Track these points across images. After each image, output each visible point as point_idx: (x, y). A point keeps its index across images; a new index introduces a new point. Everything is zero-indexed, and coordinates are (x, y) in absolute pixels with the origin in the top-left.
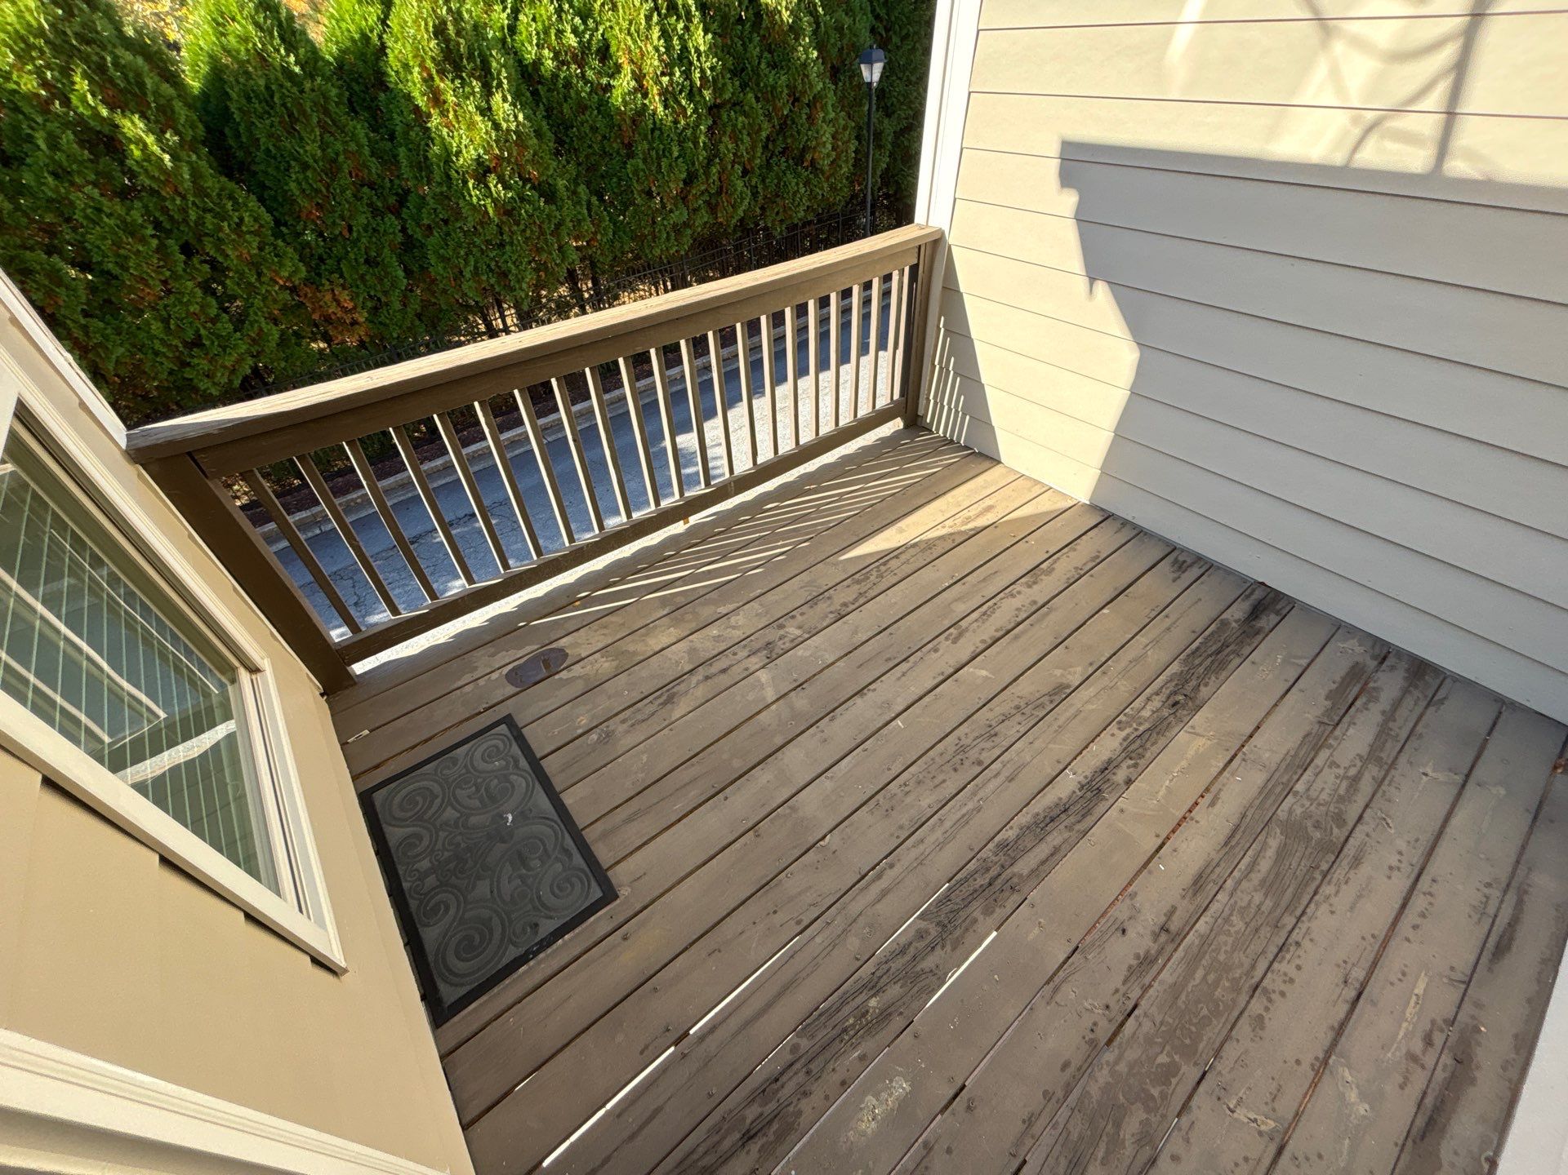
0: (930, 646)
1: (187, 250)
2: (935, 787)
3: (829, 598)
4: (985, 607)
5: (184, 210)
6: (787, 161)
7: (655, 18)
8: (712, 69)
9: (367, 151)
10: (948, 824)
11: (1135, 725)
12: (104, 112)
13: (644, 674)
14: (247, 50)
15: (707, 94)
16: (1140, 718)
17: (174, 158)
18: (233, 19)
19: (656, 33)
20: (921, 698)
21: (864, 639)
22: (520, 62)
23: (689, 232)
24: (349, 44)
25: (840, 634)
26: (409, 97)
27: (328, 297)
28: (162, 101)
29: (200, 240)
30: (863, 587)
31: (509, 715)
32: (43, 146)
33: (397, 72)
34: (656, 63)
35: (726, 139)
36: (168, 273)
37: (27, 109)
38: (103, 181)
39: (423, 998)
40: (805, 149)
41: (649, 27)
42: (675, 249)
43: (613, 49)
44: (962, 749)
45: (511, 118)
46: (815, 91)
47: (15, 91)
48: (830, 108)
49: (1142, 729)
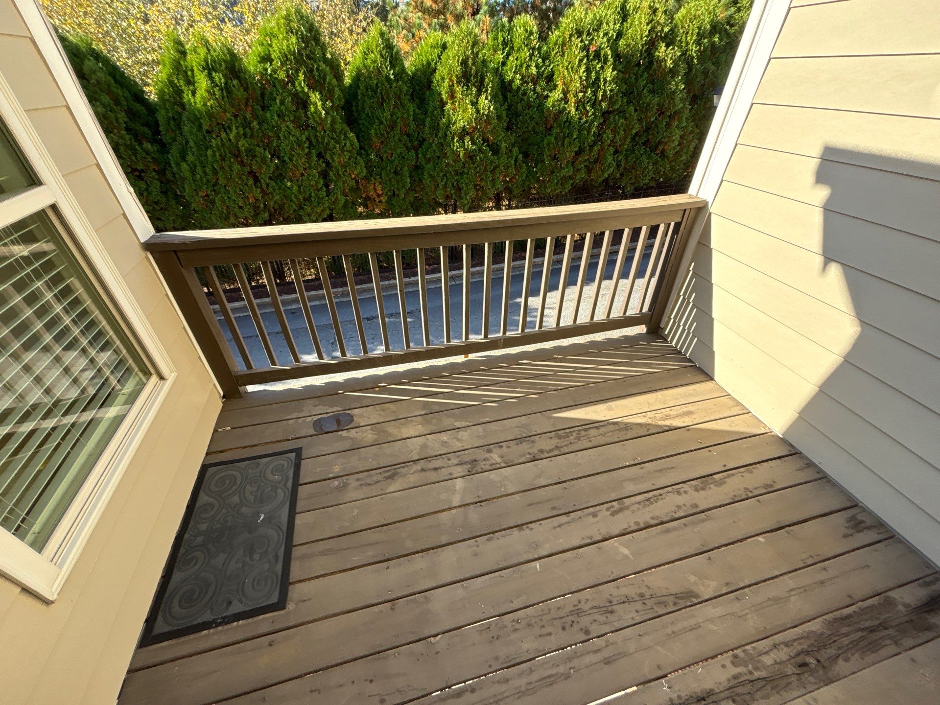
0: (592, 510)
1: (320, 155)
2: (540, 636)
3: (533, 442)
4: (651, 494)
5: (323, 138)
6: (645, 149)
7: (585, 61)
8: (611, 91)
9: (411, 118)
10: (535, 677)
11: (750, 667)
12: (306, 90)
13: (388, 451)
14: (374, 67)
15: (604, 105)
16: (759, 661)
17: (327, 113)
18: (372, 52)
19: (583, 68)
20: (564, 551)
21: (544, 483)
22: (502, 81)
23: (571, 182)
24: (420, 67)
25: (527, 473)
26: (440, 94)
27: (372, 187)
28: (331, 87)
29: (326, 152)
30: (563, 442)
31: (301, 448)
32: (278, 103)
33: (438, 81)
34: (578, 85)
35: (609, 131)
36: (307, 165)
37: (278, 87)
38: (296, 121)
39: (147, 621)
40: (660, 143)
41: (580, 65)
42: (559, 190)
43: (555, 76)
44: (578, 612)
45: (487, 108)
46: (676, 108)
47: (276, 78)
48: (684, 120)
49: (757, 674)
